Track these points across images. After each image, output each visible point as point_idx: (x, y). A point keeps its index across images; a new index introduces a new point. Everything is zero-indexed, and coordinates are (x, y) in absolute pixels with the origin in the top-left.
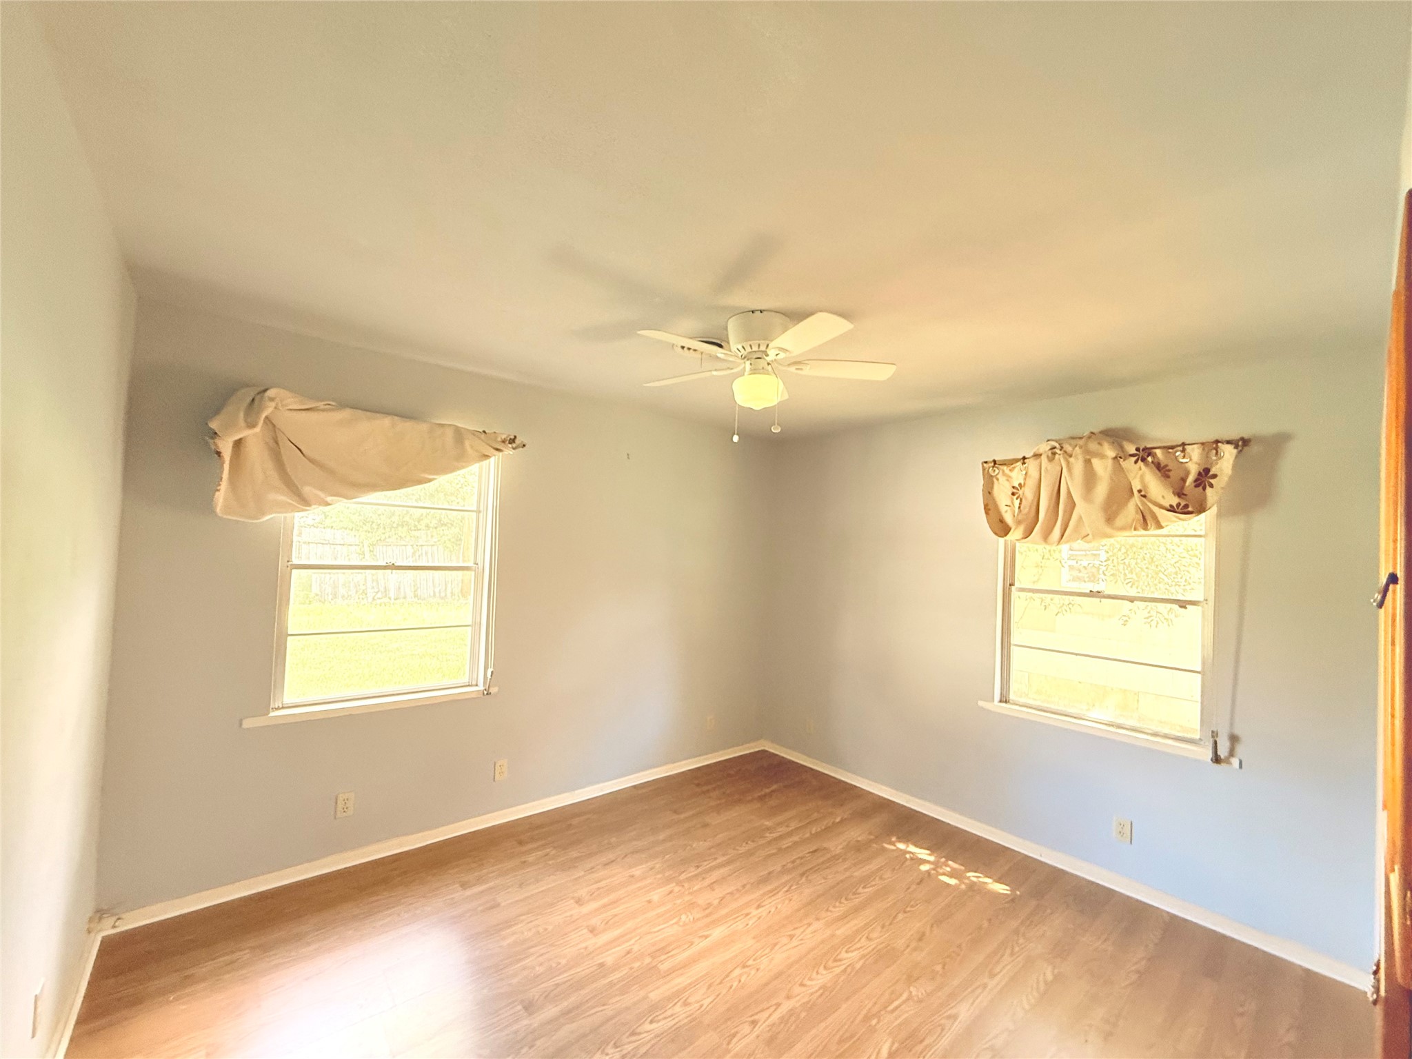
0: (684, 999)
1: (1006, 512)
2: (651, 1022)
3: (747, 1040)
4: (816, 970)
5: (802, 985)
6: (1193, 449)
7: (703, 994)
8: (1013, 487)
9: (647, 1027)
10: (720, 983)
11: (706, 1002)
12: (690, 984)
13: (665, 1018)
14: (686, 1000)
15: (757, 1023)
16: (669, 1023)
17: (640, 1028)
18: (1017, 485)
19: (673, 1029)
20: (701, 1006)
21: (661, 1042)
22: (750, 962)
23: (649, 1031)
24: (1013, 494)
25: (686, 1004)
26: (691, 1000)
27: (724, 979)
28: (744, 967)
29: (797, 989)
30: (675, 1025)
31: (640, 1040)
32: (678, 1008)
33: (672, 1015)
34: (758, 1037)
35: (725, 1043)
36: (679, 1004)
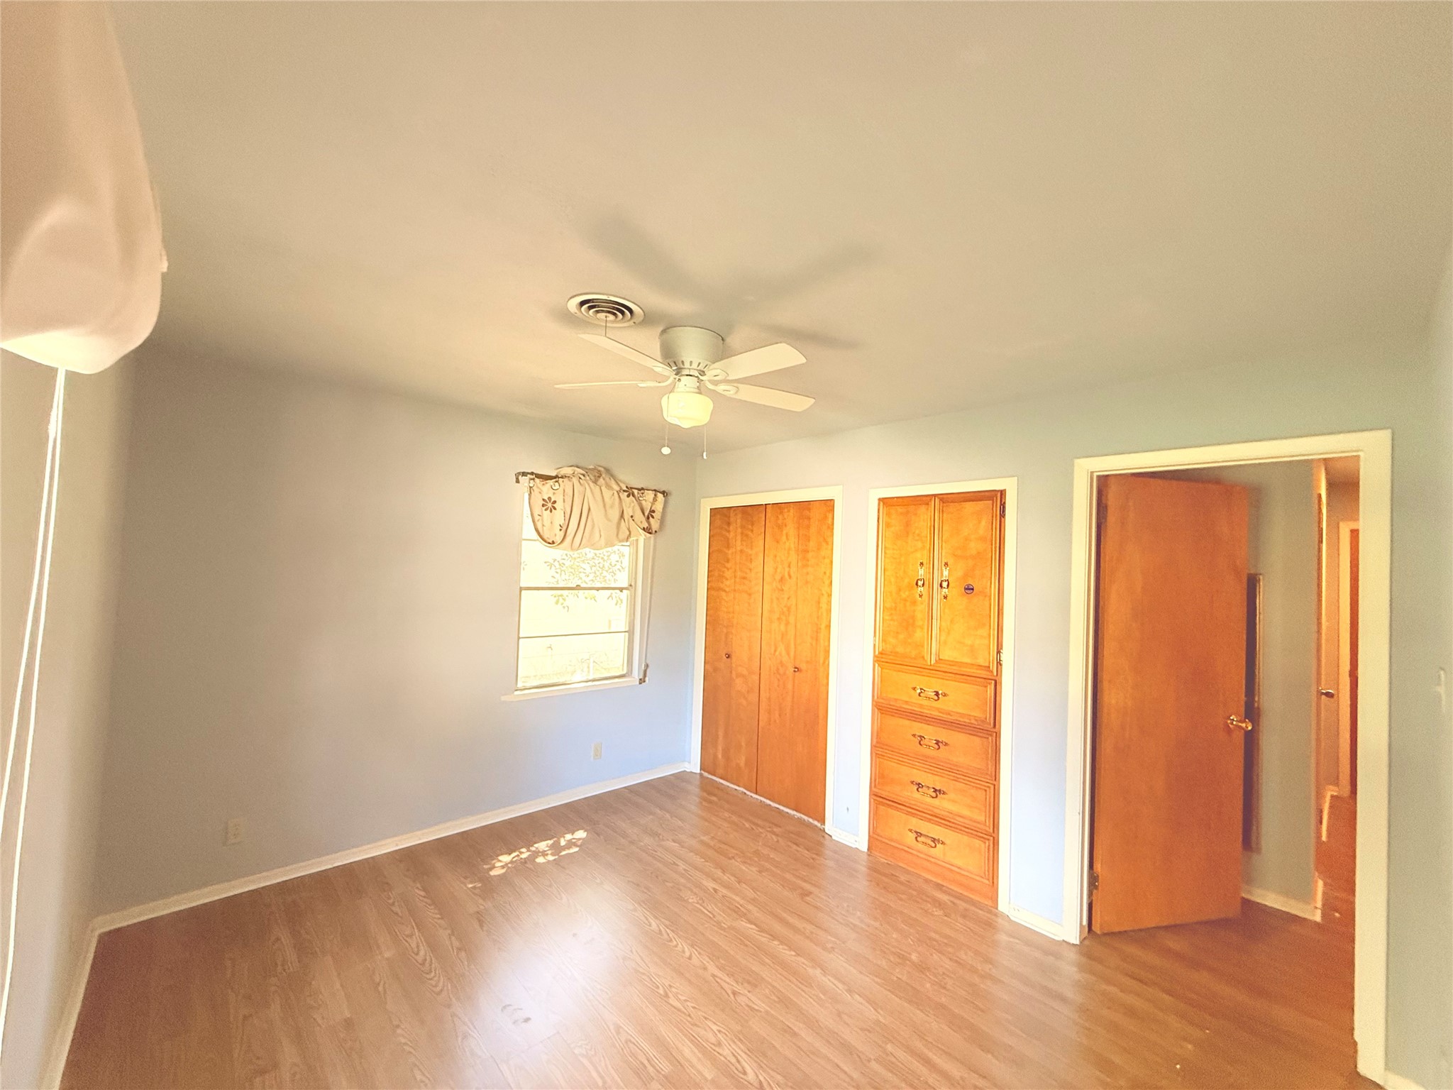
0: (713, 1046)
1: (538, 521)
2: (745, 1073)
3: (753, 998)
4: (674, 948)
5: (690, 958)
6: (648, 494)
7: (706, 1030)
8: (544, 500)
9: (751, 1076)
10: (689, 1016)
11: (715, 1028)
12: (692, 1041)
13: (738, 1061)
14: (714, 1044)
15: (734, 991)
16: (744, 1058)
17: (755, 1084)
18: (546, 498)
19: (750, 1054)
20: (719, 1031)
21: (767, 1063)
22: (661, 991)
23: (756, 1074)
24: (543, 505)
25: (719, 1044)
26: (713, 1040)
27: (684, 1013)
28: (667, 996)
29: (695, 960)
30: (745, 1053)
31: (767, 1080)
32: (726, 1052)
33: (734, 1055)
34: (749, 992)
35: (759, 1014)
36: (720, 1051)
